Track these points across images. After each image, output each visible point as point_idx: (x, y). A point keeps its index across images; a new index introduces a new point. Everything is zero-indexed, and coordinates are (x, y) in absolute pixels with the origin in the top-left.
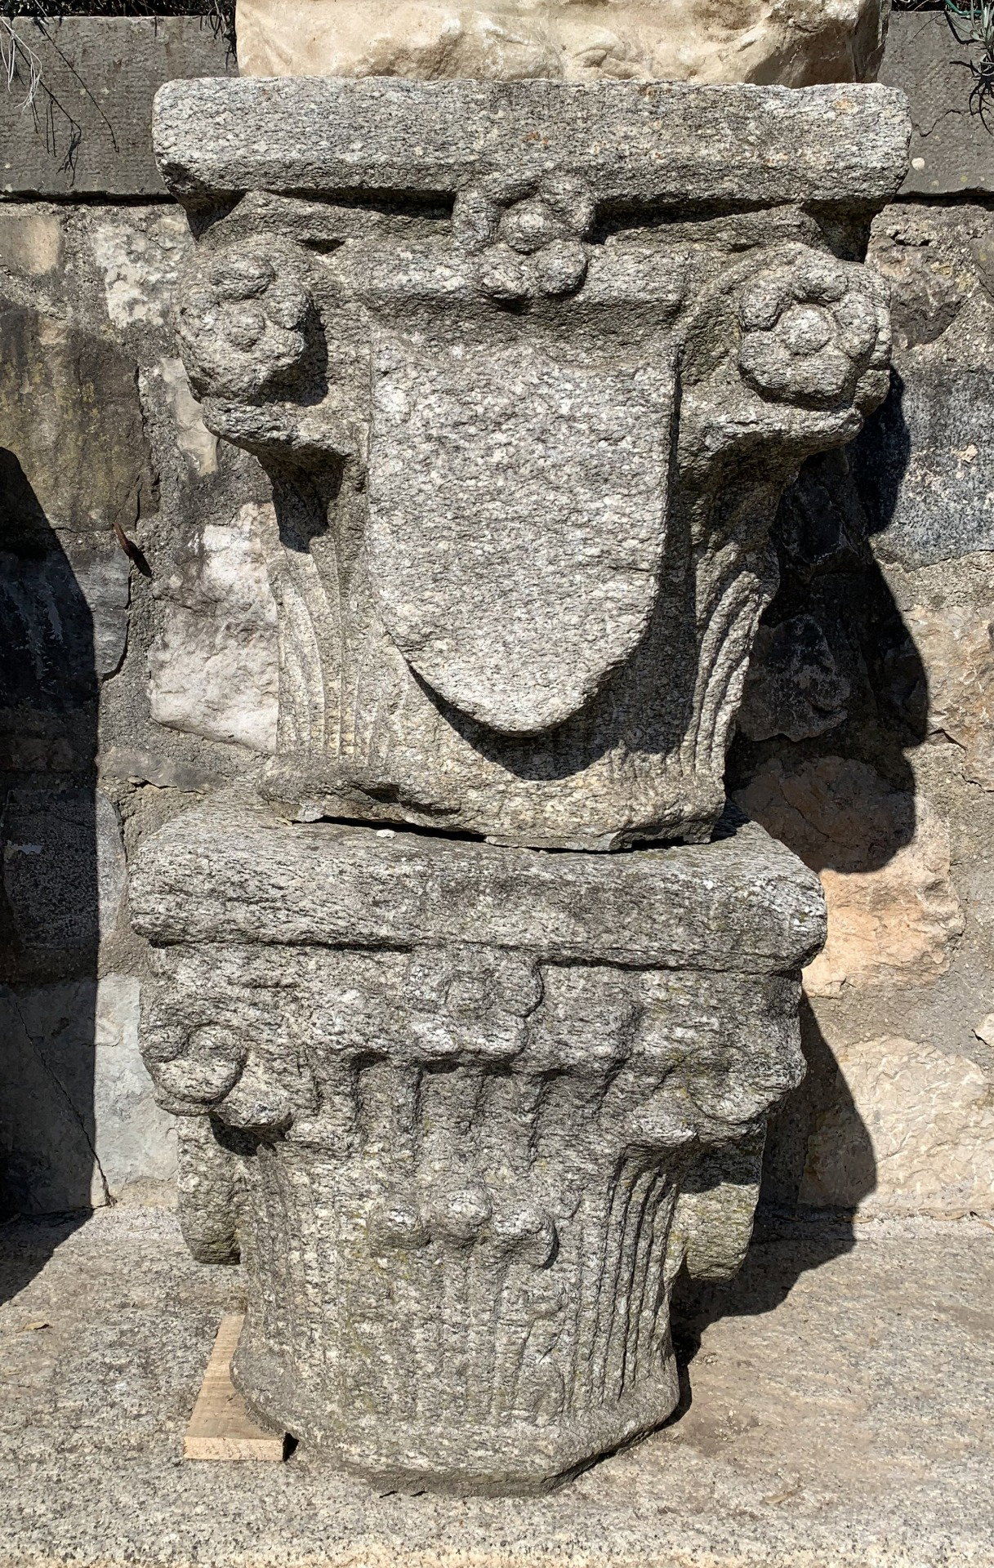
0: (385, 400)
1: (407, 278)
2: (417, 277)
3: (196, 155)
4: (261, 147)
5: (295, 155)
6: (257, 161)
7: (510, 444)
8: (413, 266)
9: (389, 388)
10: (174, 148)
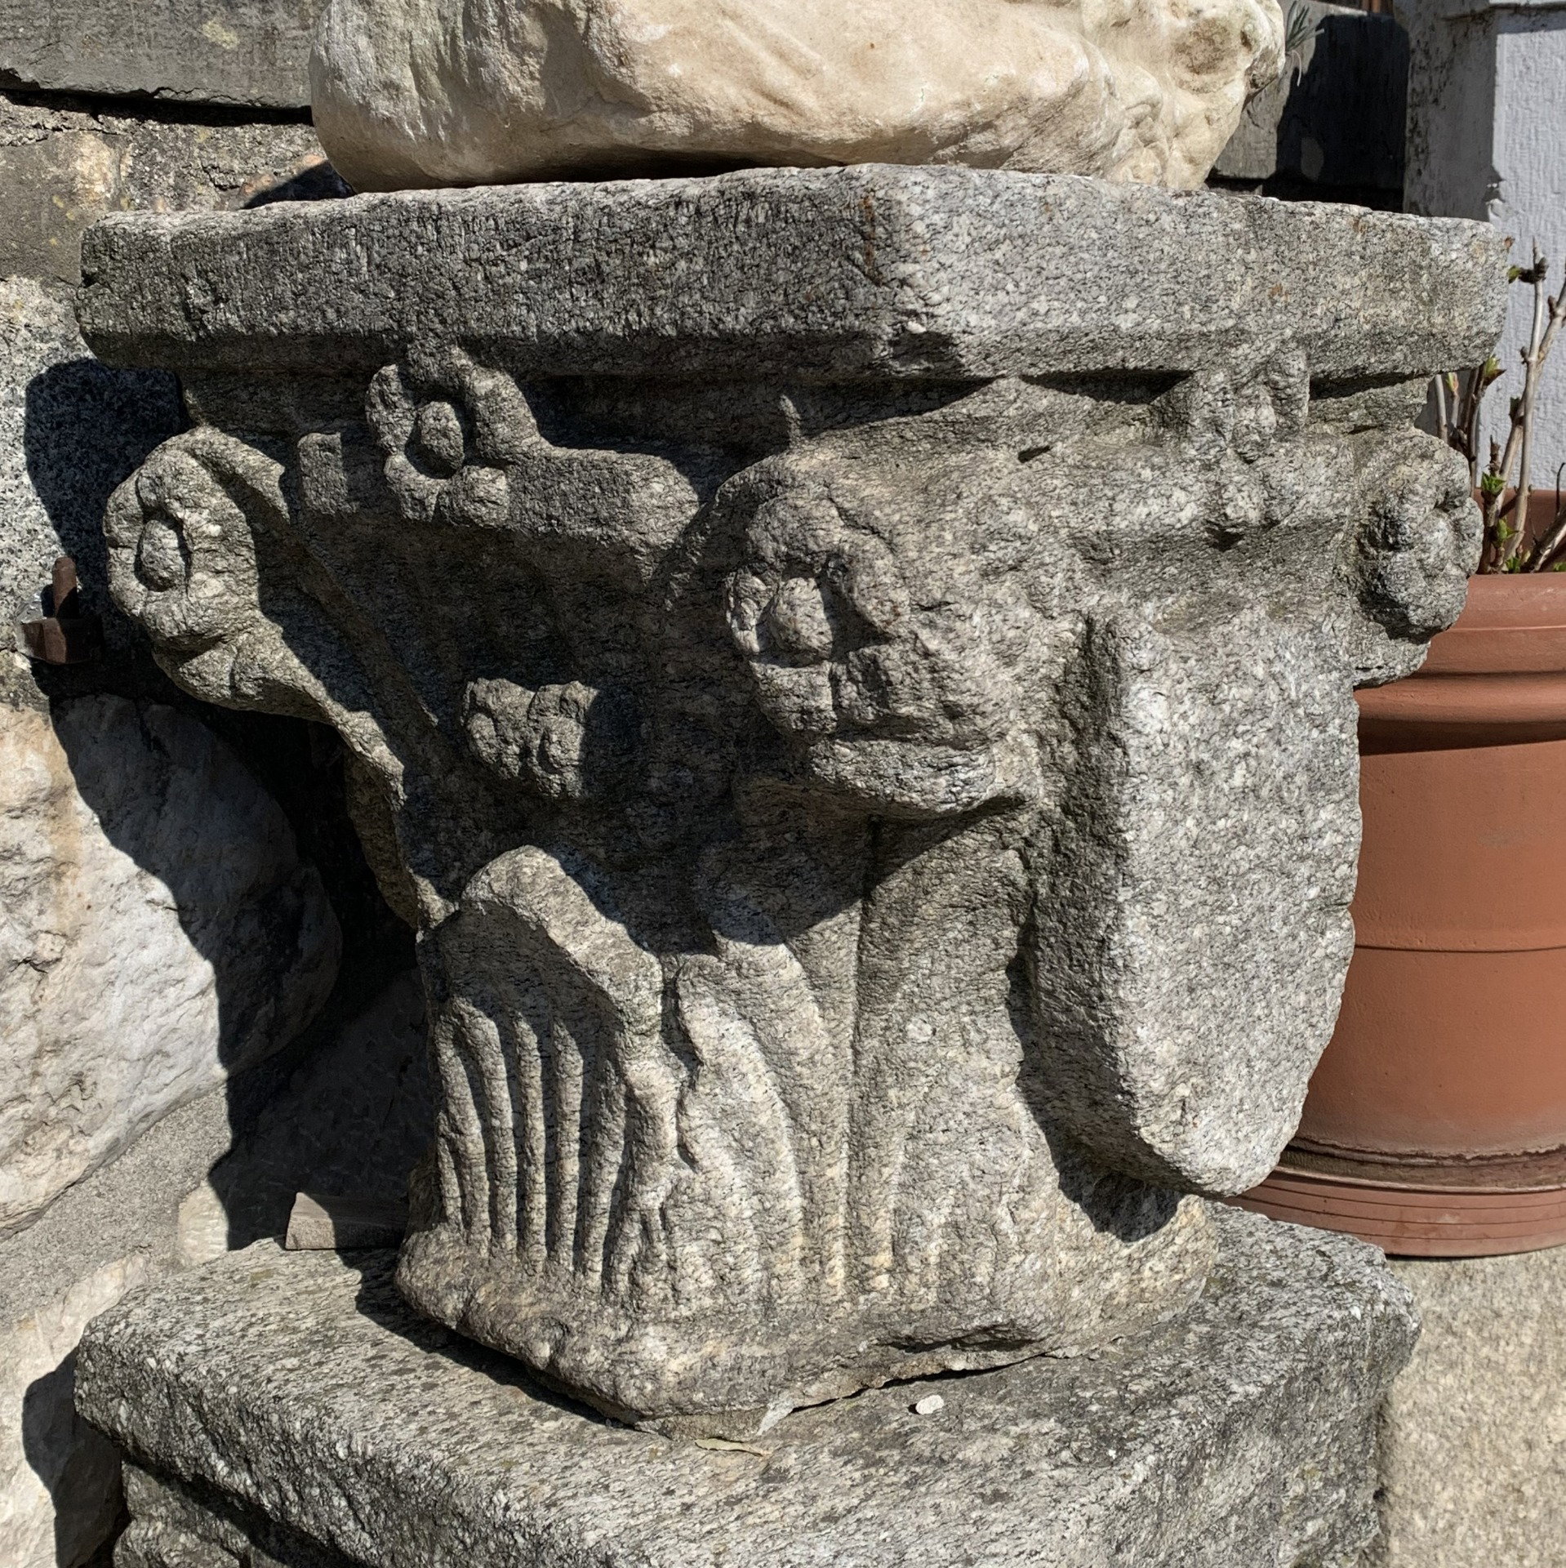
0: (1141, 715)
1: (1146, 511)
2: (1155, 506)
3: (974, 320)
4: (1040, 305)
5: (1075, 319)
6: (1035, 330)
7: (1247, 755)
8: (1151, 491)
9: (1144, 694)
10: (947, 307)
